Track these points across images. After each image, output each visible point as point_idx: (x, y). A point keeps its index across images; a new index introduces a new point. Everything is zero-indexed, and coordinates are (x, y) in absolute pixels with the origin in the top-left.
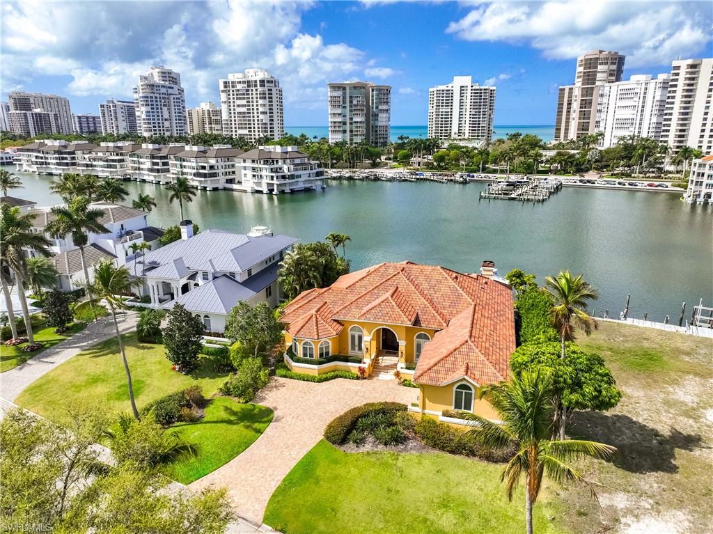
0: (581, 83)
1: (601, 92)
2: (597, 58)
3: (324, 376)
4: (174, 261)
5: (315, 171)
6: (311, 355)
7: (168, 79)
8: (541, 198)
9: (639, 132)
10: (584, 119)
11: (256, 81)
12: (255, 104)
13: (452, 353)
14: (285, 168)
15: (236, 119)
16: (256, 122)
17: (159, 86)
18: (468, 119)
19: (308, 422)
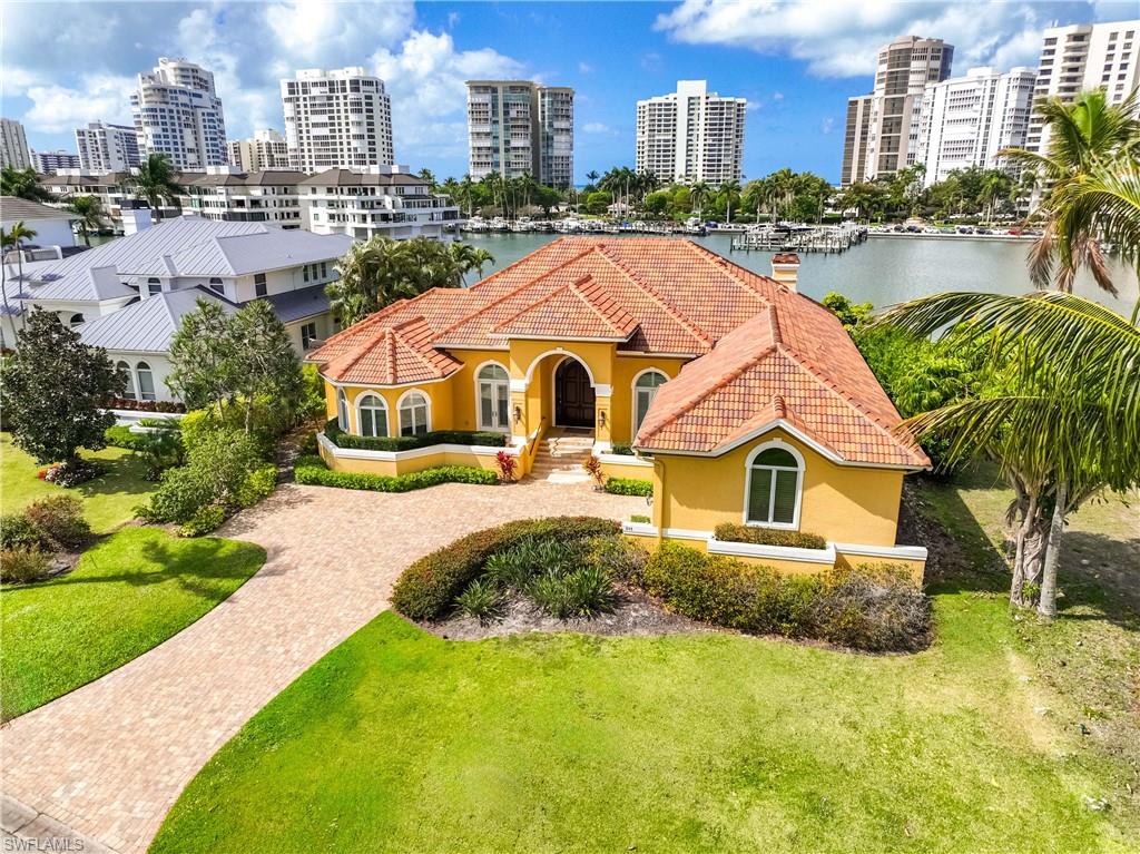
0: (883, 91)
1: (915, 106)
2: (909, 50)
3: (412, 477)
4: (93, 269)
5: (442, 210)
6: (382, 431)
7: (191, 80)
8: (837, 246)
9: (982, 163)
10: (889, 150)
11: (343, 82)
12: (343, 121)
13: (736, 376)
14: (388, 200)
15: (312, 147)
16: (346, 153)
17: (175, 92)
18: (701, 153)
19: (353, 572)
